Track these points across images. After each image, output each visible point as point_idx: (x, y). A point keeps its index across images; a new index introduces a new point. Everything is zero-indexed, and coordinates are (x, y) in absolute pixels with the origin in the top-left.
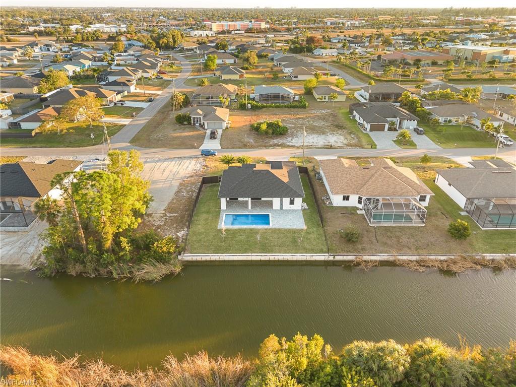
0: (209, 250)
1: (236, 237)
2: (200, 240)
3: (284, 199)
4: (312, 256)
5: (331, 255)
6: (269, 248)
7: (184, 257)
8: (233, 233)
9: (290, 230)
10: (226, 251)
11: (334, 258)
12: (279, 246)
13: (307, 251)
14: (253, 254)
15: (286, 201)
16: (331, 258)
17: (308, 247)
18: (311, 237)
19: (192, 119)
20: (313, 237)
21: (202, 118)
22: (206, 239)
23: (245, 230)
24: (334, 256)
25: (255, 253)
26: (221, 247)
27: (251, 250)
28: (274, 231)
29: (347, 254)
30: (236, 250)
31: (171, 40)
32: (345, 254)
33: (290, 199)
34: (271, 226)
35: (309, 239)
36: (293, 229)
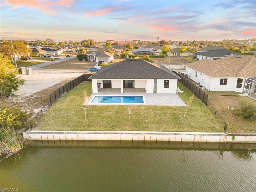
0: (65, 127)
1: (102, 113)
2: (58, 116)
3: (158, 80)
4: (203, 135)
5: (229, 135)
6: (143, 124)
7: (30, 135)
8: (100, 109)
9: (168, 107)
10: (88, 127)
11: (233, 138)
12: (157, 124)
13: (194, 129)
14: (122, 132)
15: (161, 82)
16: (229, 139)
17: (194, 124)
18: (196, 115)
19: (88, 56)
20: (199, 114)
21: (95, 56)
22: (66, 115)
23: (114, 106)
24: (233, 136)
25: (125, 130)
26: (83, 123)
27: (120, 127)
28: (149, 108)
29: (250, 134)
30: (100, 127)
31: (89, 43)
32: (249, 134)
33: (165, 81)
34: (145, 103)
35: (194, 116)
36: (171, 107)
